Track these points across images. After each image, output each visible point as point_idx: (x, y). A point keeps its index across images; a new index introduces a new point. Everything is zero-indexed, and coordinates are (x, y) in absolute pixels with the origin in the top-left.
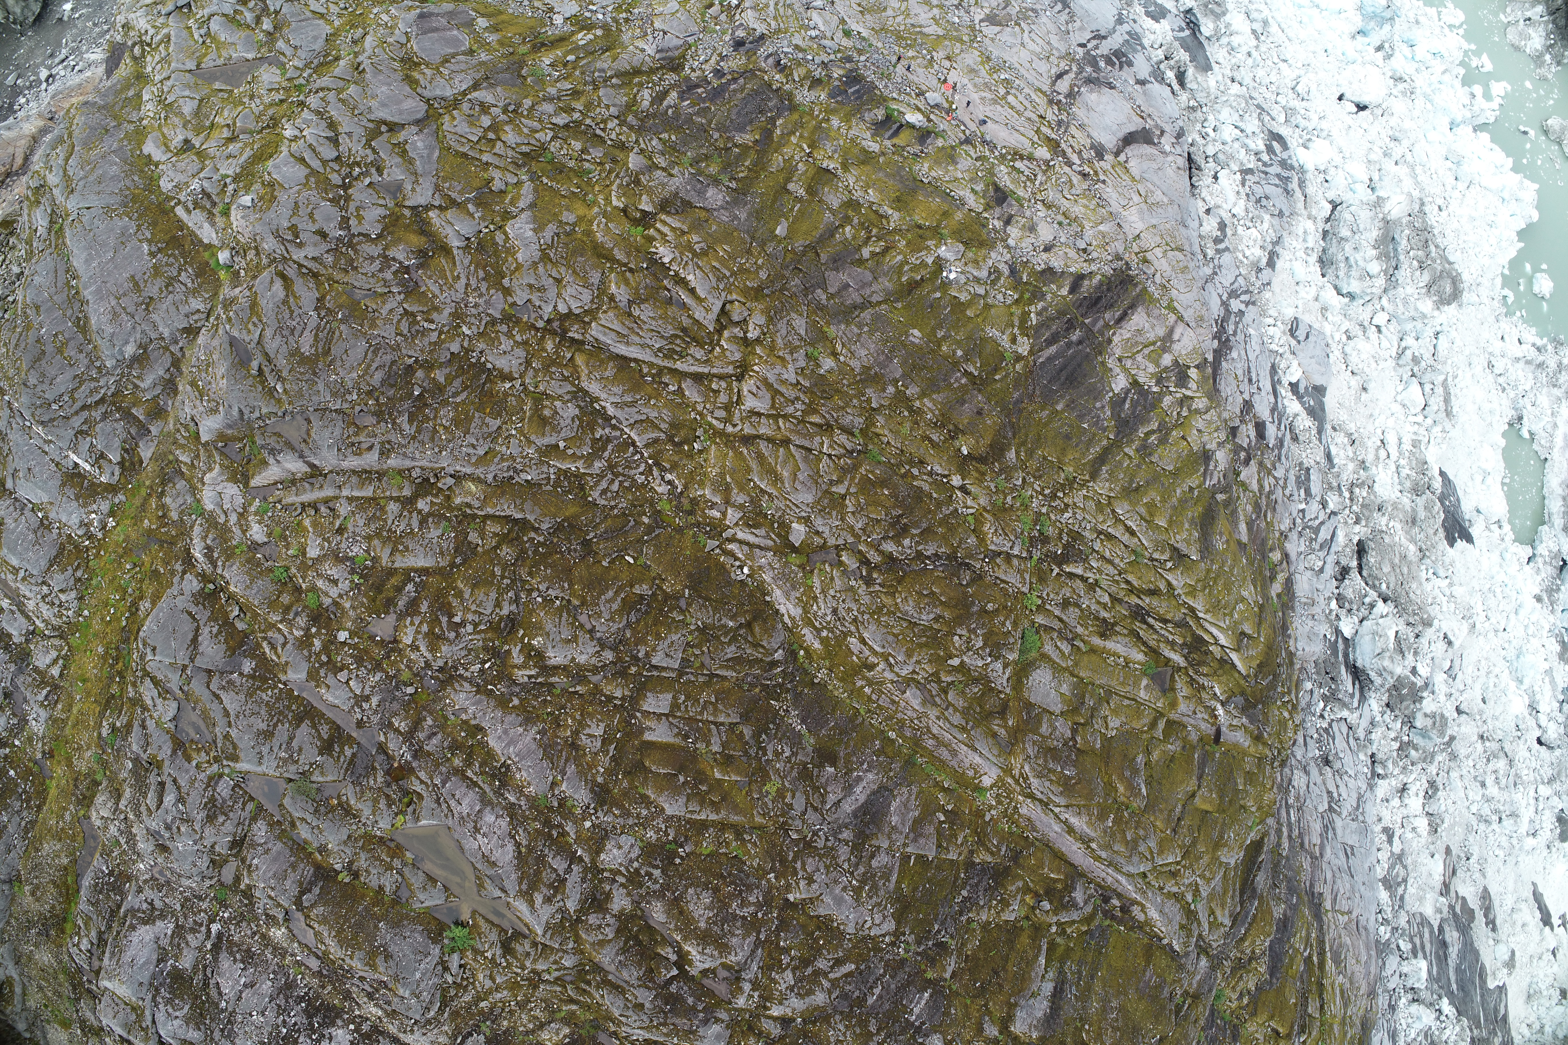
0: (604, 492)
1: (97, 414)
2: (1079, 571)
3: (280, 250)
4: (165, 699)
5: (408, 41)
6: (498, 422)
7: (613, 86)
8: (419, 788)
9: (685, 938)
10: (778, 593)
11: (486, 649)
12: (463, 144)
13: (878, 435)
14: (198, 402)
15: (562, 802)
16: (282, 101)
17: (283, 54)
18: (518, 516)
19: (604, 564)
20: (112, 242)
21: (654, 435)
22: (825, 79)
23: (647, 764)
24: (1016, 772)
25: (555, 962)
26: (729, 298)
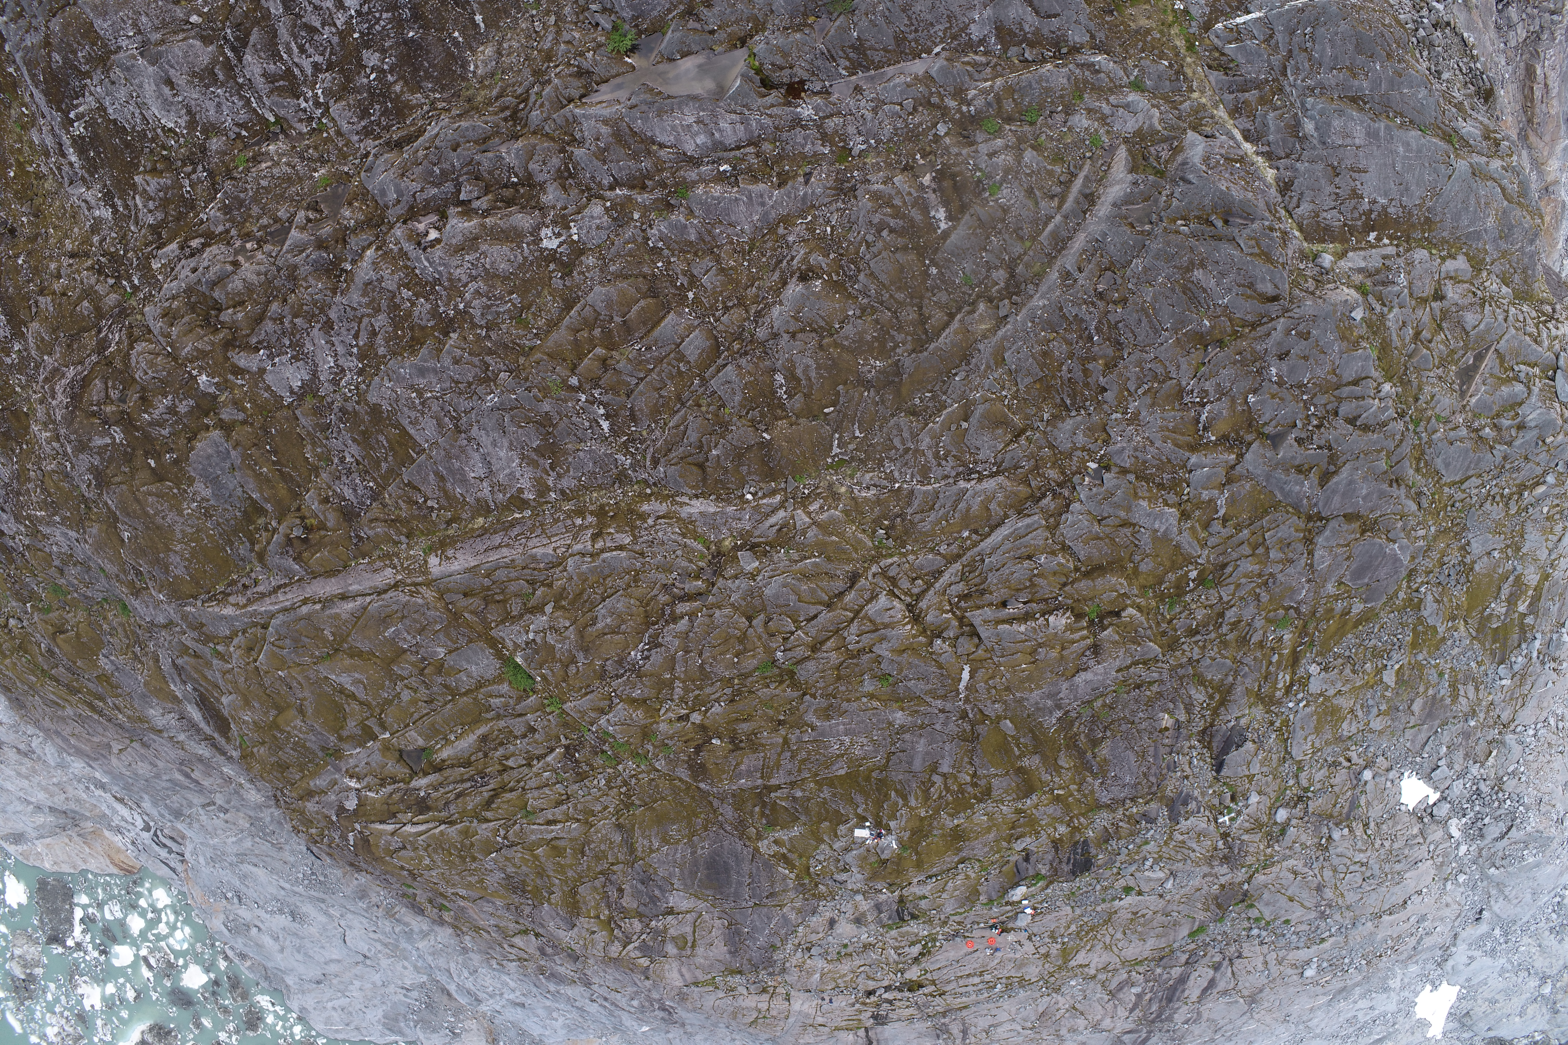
0: (900, 430)
1: (1275, 59)
2: (549, 759)
3: (1297, 312)
5: (1388, 539)
6: (1021, 387)
7: (1227, 675)
8: (769, 100)
9: (483, 226)
10: (711, 508)
11: (843, 238)
12: (1270, 523)
13: (781, 682)
14: (1223, 151)
15: (670, 208)
16: (1417, 400)
17: (1454, 429)
18: (932, 346)
19: (841, 387)
20: (1408, 177)
21: (915, 505)
22: (1104, 846)
23: (650, 301)
24: (423, 590)
25: (542, 105)
26: (983, 647)
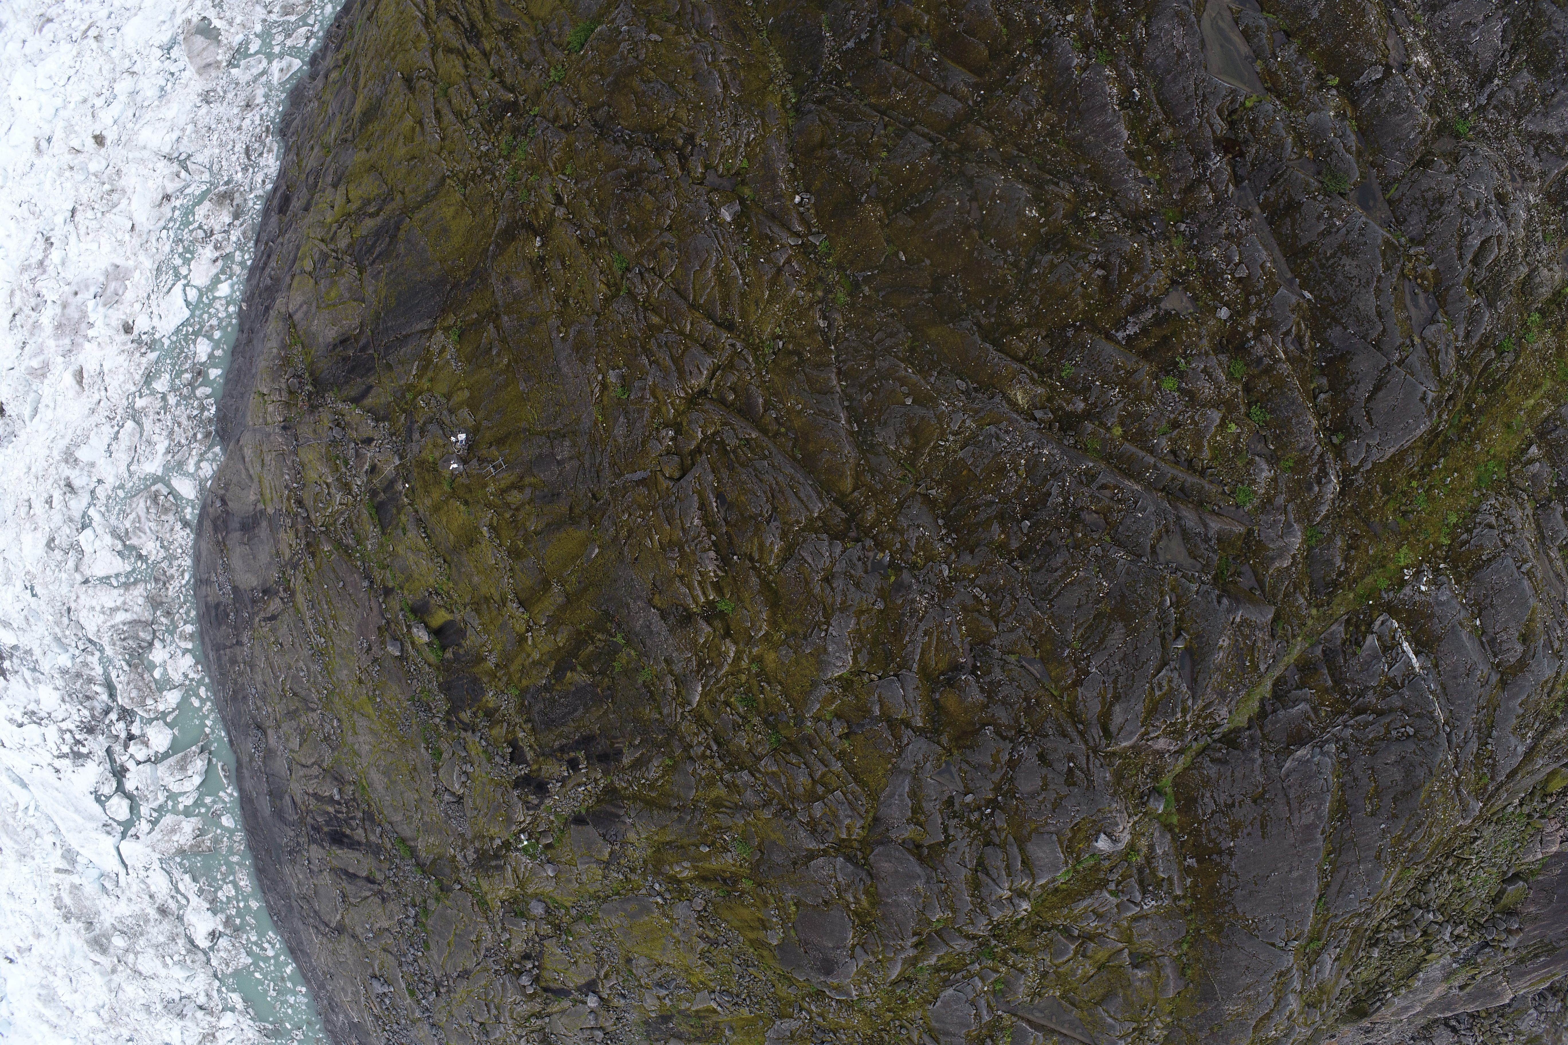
0: (891, 335)
1: (1371, 698)
2: (502, 92)
3: (1095, 765)
4: (1435, 346)
5: (854, 946)
6: (961, 454)
7: (678, 798)
8: (1218, 122)
10: (780, 167)
11: (1086, 231)
12: (853, 793)
13: (608, 285)
15: (1085, 49)
16: (1015, 951)
17: (989, 1005)
18: (988, 347)
19: (928, 262)
21: (815, 373)
22: (481, 714)
23: (986, 53)
26: (671, 484)
